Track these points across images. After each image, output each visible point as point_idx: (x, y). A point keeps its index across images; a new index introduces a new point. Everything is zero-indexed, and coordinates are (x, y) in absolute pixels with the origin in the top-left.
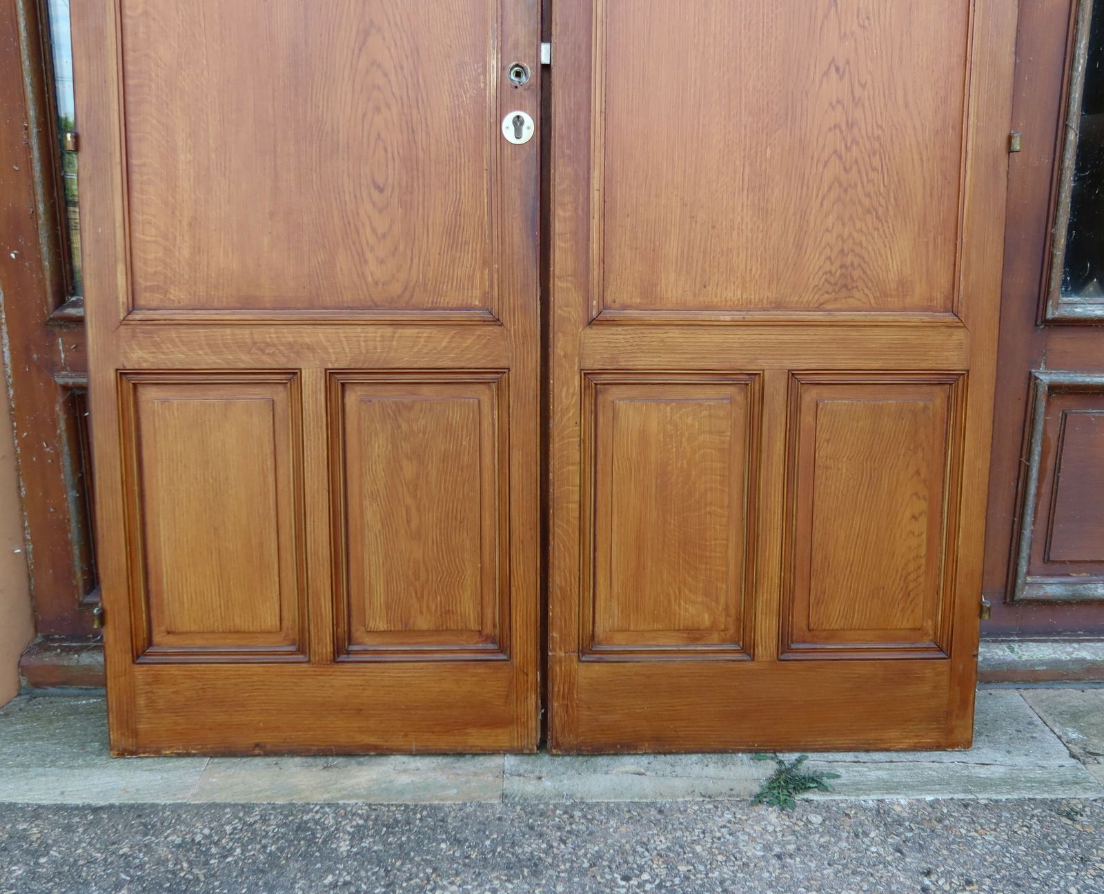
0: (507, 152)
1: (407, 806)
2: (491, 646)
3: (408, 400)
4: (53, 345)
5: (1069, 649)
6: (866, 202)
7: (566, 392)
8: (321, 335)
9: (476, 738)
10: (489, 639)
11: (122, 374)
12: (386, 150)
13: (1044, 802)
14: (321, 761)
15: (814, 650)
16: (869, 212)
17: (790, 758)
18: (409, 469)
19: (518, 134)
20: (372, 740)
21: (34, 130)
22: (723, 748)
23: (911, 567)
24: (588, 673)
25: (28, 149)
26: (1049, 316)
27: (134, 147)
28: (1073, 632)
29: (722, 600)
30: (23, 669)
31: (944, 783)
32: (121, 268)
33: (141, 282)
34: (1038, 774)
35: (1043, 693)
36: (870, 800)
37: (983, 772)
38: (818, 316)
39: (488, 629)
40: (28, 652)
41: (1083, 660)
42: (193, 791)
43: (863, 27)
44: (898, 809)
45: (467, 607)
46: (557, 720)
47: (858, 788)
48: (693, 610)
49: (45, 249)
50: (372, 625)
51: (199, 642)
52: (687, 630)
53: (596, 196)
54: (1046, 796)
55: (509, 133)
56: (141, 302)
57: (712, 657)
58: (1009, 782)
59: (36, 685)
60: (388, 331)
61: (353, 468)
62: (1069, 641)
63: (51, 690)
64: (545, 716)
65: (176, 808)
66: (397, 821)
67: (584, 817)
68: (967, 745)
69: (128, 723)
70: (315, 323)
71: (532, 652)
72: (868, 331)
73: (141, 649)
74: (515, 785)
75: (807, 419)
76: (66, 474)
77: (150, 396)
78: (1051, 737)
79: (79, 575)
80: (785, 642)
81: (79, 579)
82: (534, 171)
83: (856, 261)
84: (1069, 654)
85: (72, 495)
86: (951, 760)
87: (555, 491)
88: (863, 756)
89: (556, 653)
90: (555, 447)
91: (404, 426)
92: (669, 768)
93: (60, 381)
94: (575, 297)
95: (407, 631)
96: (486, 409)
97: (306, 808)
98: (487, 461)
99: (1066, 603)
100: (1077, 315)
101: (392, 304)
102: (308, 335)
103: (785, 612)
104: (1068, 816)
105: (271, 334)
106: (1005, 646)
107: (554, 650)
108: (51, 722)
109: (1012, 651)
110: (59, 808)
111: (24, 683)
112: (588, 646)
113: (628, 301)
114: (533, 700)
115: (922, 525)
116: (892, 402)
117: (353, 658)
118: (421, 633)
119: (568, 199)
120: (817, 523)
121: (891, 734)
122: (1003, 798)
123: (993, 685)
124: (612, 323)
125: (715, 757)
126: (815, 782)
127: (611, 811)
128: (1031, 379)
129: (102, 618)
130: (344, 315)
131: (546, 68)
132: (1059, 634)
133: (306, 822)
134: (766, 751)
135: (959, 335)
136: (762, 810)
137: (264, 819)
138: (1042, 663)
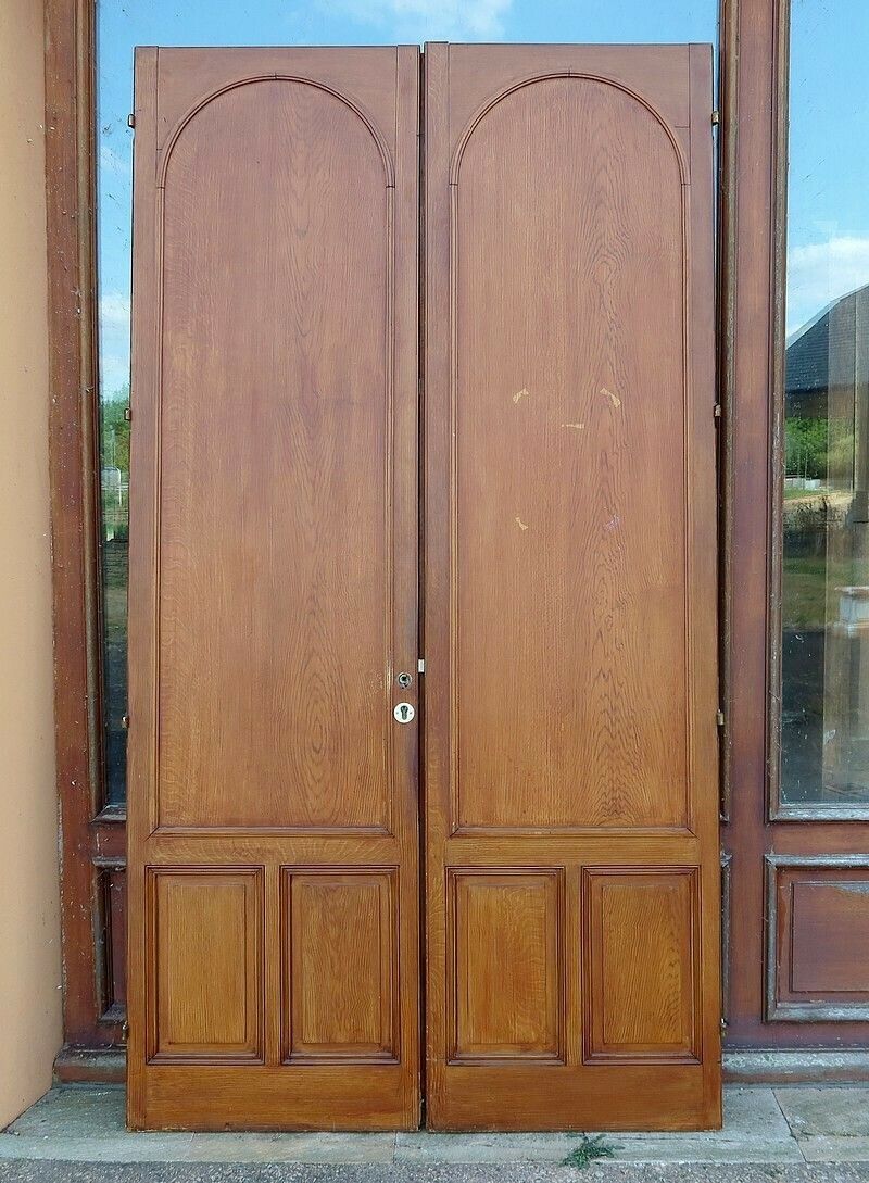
0: (397, 728)
1: (329, 1166)
2: (387, 1054)
3: (333, 885)
4: (93, 837)
5: (809, 1057)
6: (627, 757)
7: (436, 883)
8: (277, 844)
9: (376, 1120)
10: (386, 1049)
11: (148, 869)
12: (321, 726)
13: (759, 1165)
14: (271, 1135)
15: (608, 1058)
16: (628, 764)
17: (592, 1136)
18: (333, 933)
19: (404, 717)
20: (305, 1121)
21: (92, 701)
22: (547, 1129)
23: (672, 999)
24: (453, 1074)
25: (86, 712)
26: (771, 819)
27: (163, 724)
28: (816, 1046)
29: (544, 1023)
30: (56, 1069)
31: (695, 1153)
32: (152, 801)
33: (164, 808)
34: (763, 1147)
35: (790, 1091)
36: (641, 1163)
37: (724, 1146)
38: (598, 831)
39: (385, 1042)
40: (60, 1056)
41: (820, 1066)
42: (188, 1154)
43: (619, 649)
44: (658, 1169)
45: (371, 1026)
46: (432, 1108)
47: (635, 1156)
48: (524, 1029)
49: (93, 776)
50: (307, 1039)
51: (189, 1051)
52: (521, 1043)
53: (453, 756)
54: (762, 1161)
55: (398, 716)
56: (163, 822)
57: (537, 1062)
58: (740, 1153)
59: (64, 1081)
60: (321, 841)
61: (297, 933)
62: (811, 1052)
63: (75, 1085)
64: (424, 1104)
65: (176, 1164)
66: (323, 1175)
67: (447, 1172)
68: (719, 1127)
69: (140, 1107)
70: (274, 836)
71: (415, 1057)
72: (631, 840)
73: (152, 1054)
74: (402, 1153)
75: (596, 898)
76: (96, 929)
77: (166, 883)
78: (782, 1123)
79: (99, 1000)
80: (587, 1051)
81: (99, 1003)
82: (414, 740)
83: (622, 795)
84: (809, 1061)
85: (99, 942)
86: (705, 1138)
87: (430, 947)
88: (645, 1135)
89: (431, 1059)
90: (430, 917)
91: (330, 903)
92: (508, 1142)
93: (96, 864)
94: (441, 820)
95: (331, 1044)
96: (384, 892)
97: (262, 1165)
98: (385, 927)
99: (807, 1023)
100: (790, 818)
101: (323, 823)
102: (269, 844)
103: (586, 1031)
104: (772, 1174)
105: (246, 843)
106: (762, 1056)
107: (430, 1057)
108: (80, 1108)
109: (767, 1060)
110: (100, 1164)
111: (56, 1079)
112: (452, 1054)
113: (475, 822)
114: (416, 1093)
115: (677, 969)
116: (652, 886)
117: (293, 1062)
118: (340, 1045)
119: (436, 757)
120: (605, 968)
121: (665, 1119)
122: (732, 1163)
123: (755, 1085)
124: (464, 836)
125: (541, 1135)
126: (607, 1152)
127: (465, 1169)
128: (764, 860)
129: (127, 1032)
130: (293, 830)
131: (421, 675)
132: (805, 1046)
133: (264, 1175)
134: (577, 1131)
135: (693, 842)
136: (565, 1169)
137: (235, 1173)
138: (790, 1068)
